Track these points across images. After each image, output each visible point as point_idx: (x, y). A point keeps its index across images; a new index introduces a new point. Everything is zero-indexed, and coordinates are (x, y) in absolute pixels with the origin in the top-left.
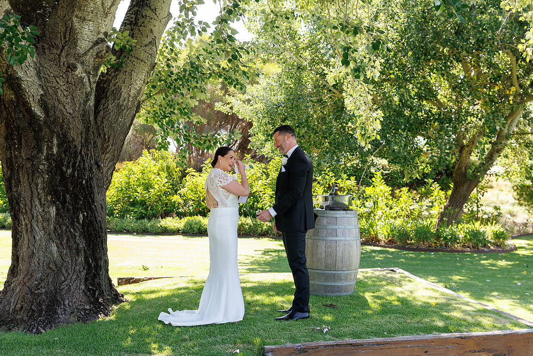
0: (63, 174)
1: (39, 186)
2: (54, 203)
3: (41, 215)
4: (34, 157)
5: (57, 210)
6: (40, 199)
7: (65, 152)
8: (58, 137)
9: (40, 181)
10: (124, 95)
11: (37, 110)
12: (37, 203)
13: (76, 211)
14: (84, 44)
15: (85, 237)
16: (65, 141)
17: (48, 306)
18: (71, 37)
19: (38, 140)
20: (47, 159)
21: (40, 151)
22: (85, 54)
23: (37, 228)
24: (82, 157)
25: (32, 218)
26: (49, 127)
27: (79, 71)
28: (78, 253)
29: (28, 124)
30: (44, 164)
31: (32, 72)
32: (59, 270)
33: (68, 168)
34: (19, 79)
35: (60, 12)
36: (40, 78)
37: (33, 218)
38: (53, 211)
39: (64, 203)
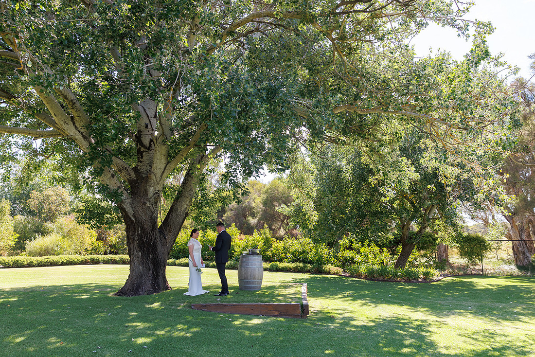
0: (143, 241)
1: (136, 245)
2: (140, 251)
7: (143, 232)
9: (136, 243)
10: (179, 210)
11: (132, 218)
13: (149, 254)
14: (150, 195)
15: (152, 264)
16: (142, 229)
17: (136, 288)
18: (146, 192)
19: (135, 228)
20: (137, 235)
21: (135, 233)
22: (151, 198)
24: (150, 234)
26: (137, 224)
27: (148, 204)
28: (149, 269)
31: (129, 206)
32: (142, 276)
33: (144, 238)
34: (124, 208)
35: (143, 184)
36: (132, 208)
38: (140, 254)
39: (144, 251)
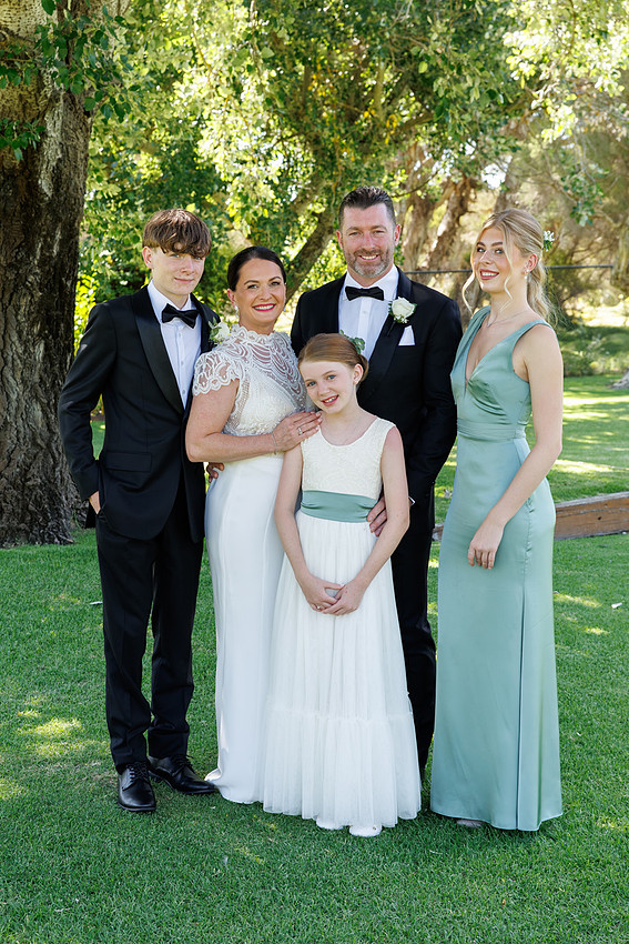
0: (61, 289)
1: (22, 310)
3: (19, 358)
4: (21, 262)
5: (46, 349)
6: (20, 333)
7: (68, 253)
8: (63, 228)
9: (24, 302)
11: (45, 184)
12: (15, 338)
16: (70, 235)
19: (30, 233)
20: (42, 263)
21: (31, 251)
23: (11, 380)
25: (3, 364)
26: (54, 212)
29: (22, 206)
30: (36, 274)
33: (68, 278)
37: (6, 364)
38: (40, 350)
